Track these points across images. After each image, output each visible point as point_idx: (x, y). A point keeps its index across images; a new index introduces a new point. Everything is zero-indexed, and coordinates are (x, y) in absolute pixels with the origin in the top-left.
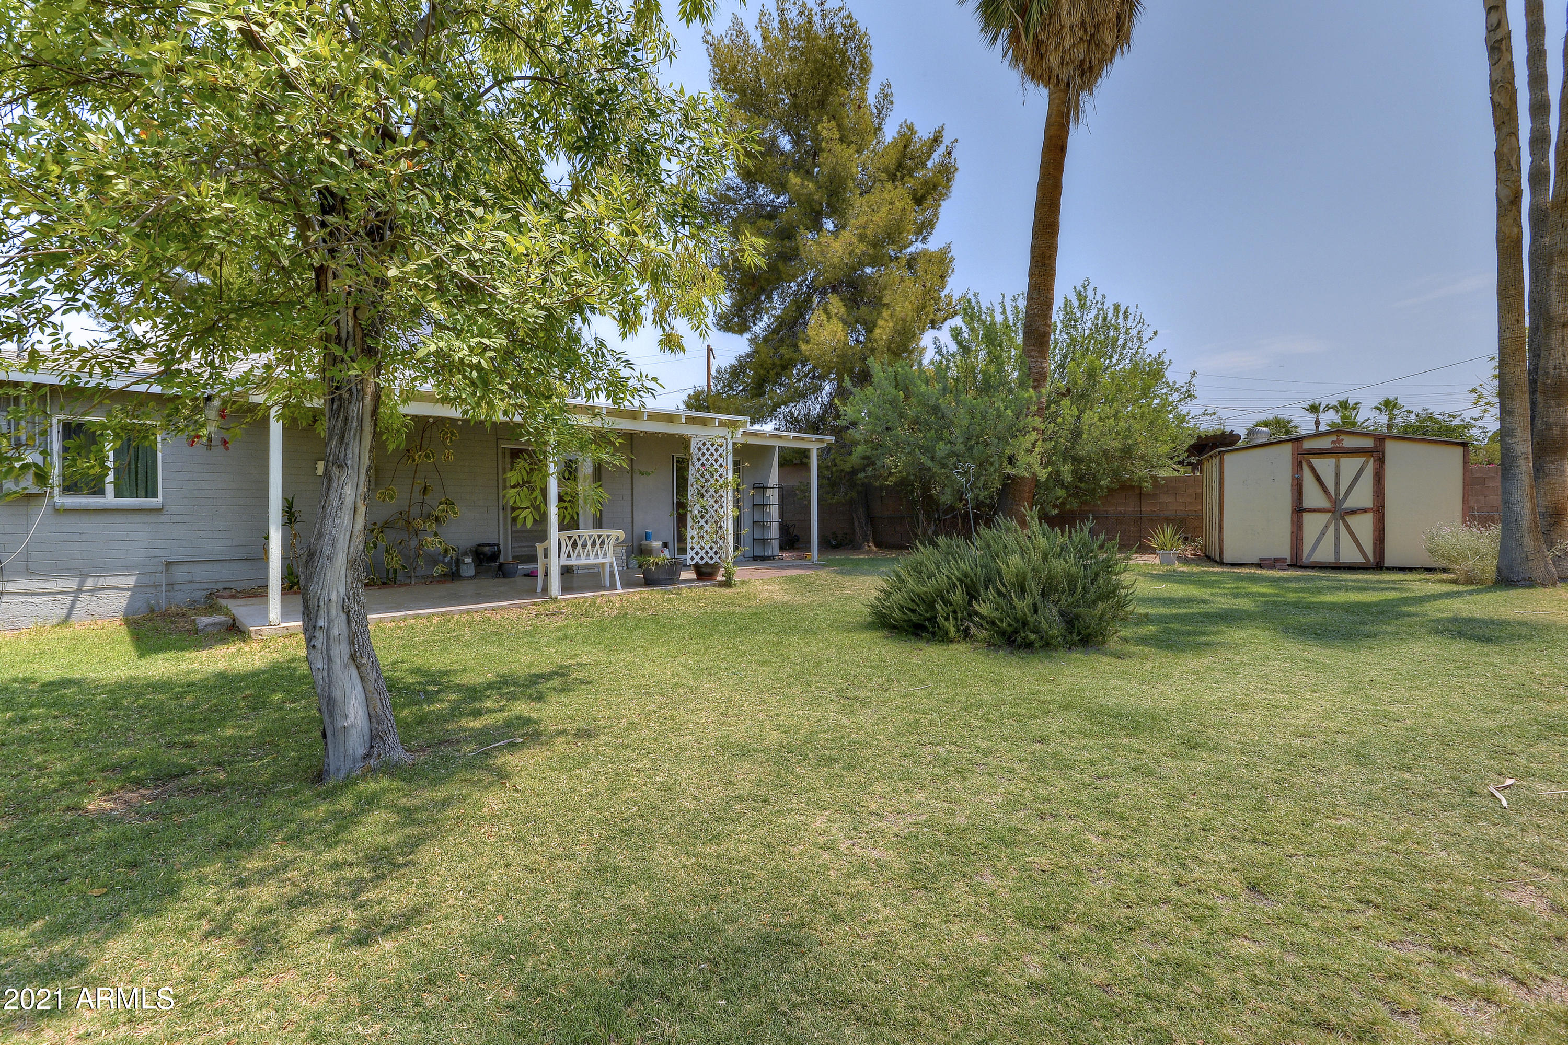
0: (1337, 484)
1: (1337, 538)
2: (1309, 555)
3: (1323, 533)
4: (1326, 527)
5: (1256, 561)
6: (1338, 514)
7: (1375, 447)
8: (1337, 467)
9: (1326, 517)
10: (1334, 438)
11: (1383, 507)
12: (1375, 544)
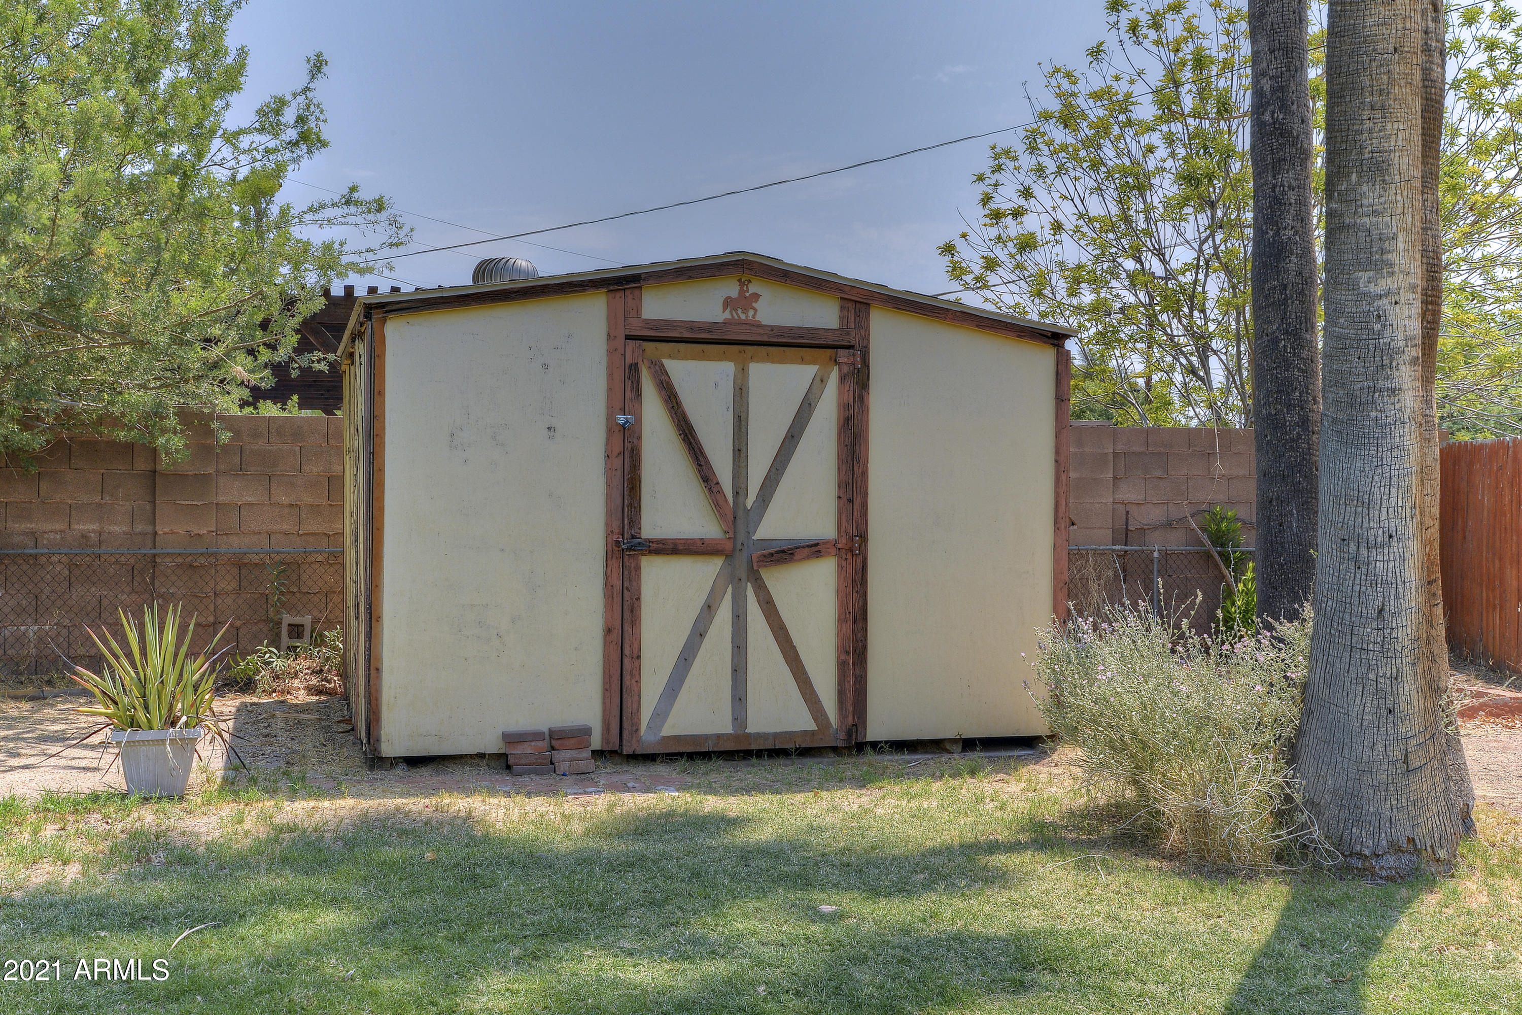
0: (740, 453)
1: (739, 647)
2: (661, 714)
3: (699, 633)
4: (709, 609)
5: (491, 744)
6: (741, 560)
7: (844, 329)
8: (741, 392)
9: (711, 568)
10: (730, 288)
11: (863, 537)
12: (842, 666)
